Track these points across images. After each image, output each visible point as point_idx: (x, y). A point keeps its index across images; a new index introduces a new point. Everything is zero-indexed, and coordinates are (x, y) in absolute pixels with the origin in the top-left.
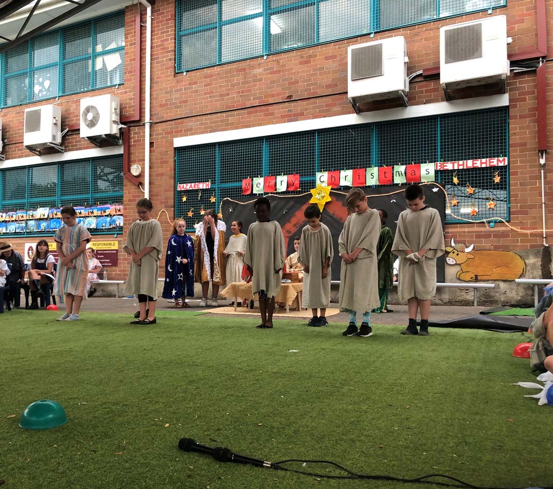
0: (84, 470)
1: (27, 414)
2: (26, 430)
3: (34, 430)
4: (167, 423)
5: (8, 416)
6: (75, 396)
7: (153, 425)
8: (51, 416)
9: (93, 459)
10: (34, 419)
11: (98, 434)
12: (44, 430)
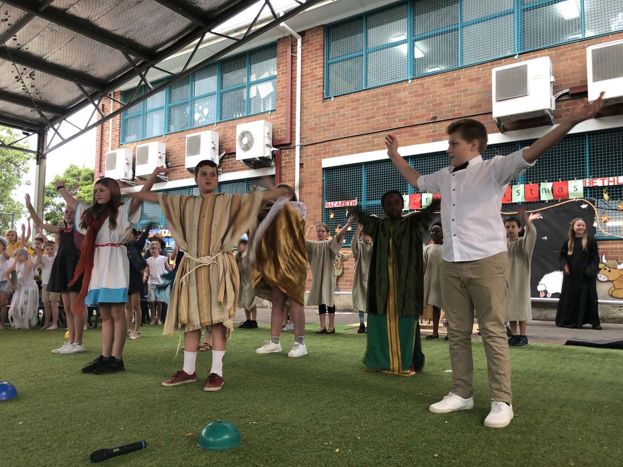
1: (205, 434)
4: (337, 447)
5: (186, 434)
6: (244, 415)
8: (227, 437)
10: (211, 439)
11: (272, 457)
12: (221, 451)
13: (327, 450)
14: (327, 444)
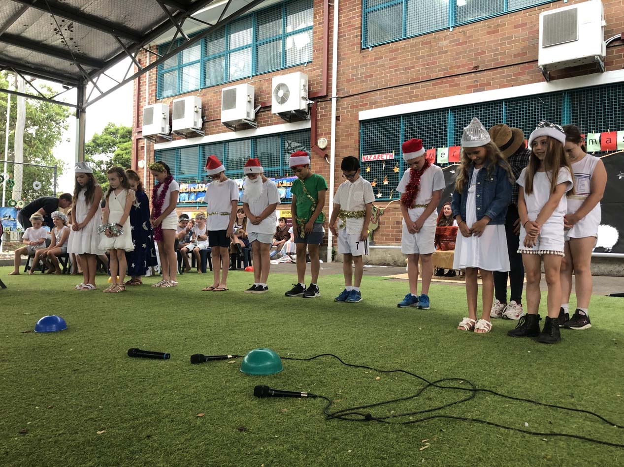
0: (308, 414)
1: (247, 361)
2: (248, 375)
3: (254, 375)
4: (378, 376)
5: (229, 361)
6: (285, 347)
7: (364, 377)
8: (269, 363)
9: (314, 405)
10: (253, 365)
11: (314, 382)
12: (264, 376)
13: (367, 378)
14: (367, 372)
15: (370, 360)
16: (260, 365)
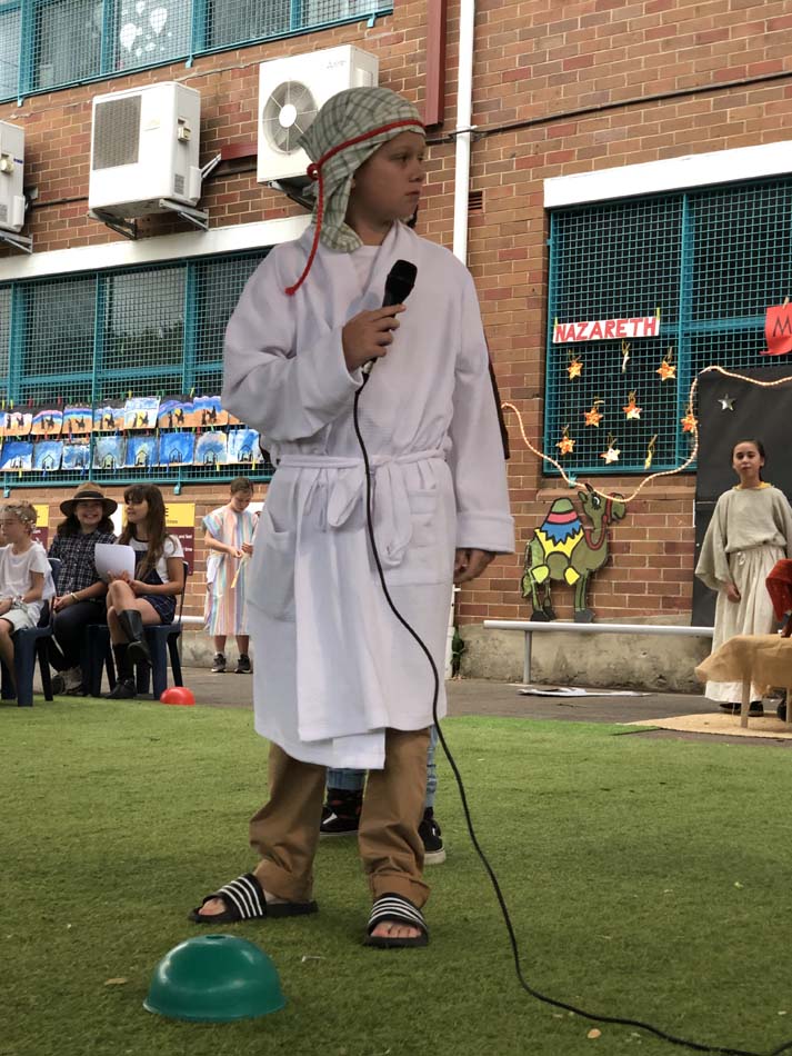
1: (167, 976)
2: (170, 1021)
3: (191, 1021)
6: (293, 936)
7: (549, 1031)
10: (190, 989)
11: (385, 1045)
12: (222, 1024)
15: (569, 979)
16: (210, 990)
